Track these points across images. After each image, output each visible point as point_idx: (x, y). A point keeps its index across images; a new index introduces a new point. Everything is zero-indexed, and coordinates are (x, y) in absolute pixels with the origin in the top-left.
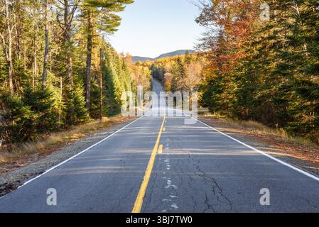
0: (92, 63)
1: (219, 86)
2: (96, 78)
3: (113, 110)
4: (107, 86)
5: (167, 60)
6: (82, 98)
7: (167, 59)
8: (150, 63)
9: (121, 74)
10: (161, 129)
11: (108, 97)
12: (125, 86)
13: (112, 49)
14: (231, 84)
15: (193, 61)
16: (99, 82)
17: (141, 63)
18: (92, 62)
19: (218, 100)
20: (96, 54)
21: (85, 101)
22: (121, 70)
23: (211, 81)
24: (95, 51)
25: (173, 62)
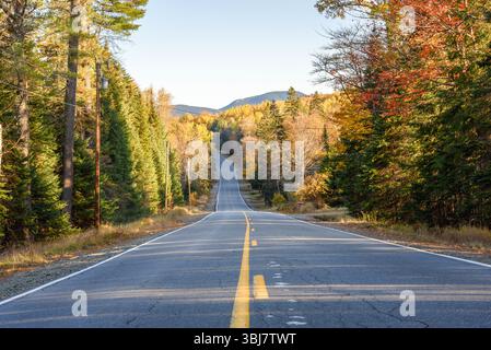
0: (77, 99)
1: (376, 151)
2: (87, 134)
3: (126, 211)
4: (112, 156)
5: (247, 112)
6: (52, 179)
7: (247, 108)
8: (209, 119)
9: (147, 132)
10: (247, 243)
11: (115, 180)
12: (156, 160)
13: (127, 79)
14: (405, 143)
15: (304, 111)
16: (93, 146)
17: (190, 117)
18: (78, 97)
19: (375, 181)
20: (89, 82)
21: (61, 185)
22: (146, 124)
23: (354, 143)
24: (87, 74)
25: (260, 115)
